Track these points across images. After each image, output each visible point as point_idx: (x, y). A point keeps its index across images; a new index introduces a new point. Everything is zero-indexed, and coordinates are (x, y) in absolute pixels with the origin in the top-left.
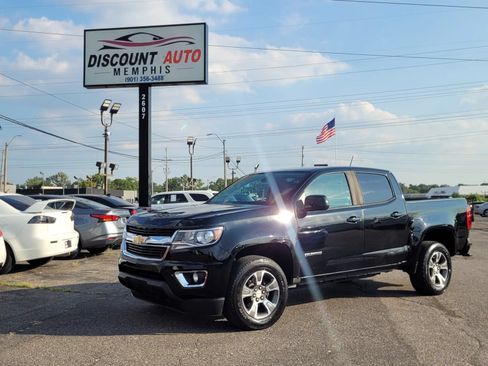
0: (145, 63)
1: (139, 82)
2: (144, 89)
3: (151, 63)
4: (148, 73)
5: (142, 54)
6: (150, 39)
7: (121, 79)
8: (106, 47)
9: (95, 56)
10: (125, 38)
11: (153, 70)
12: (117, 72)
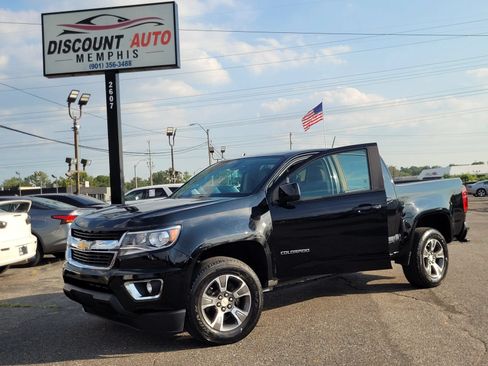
0: (110, 47)
1: (105, 68)
2: (111, 76)
3: (117, 47)
4: (114, 59)
5: (107, 38)
6: (115, 21)
7: (84, 66)
8: (66, 32)
9: (55, 43)
10: (87, 21)
11: (120, 55)
12: (80, 59)
